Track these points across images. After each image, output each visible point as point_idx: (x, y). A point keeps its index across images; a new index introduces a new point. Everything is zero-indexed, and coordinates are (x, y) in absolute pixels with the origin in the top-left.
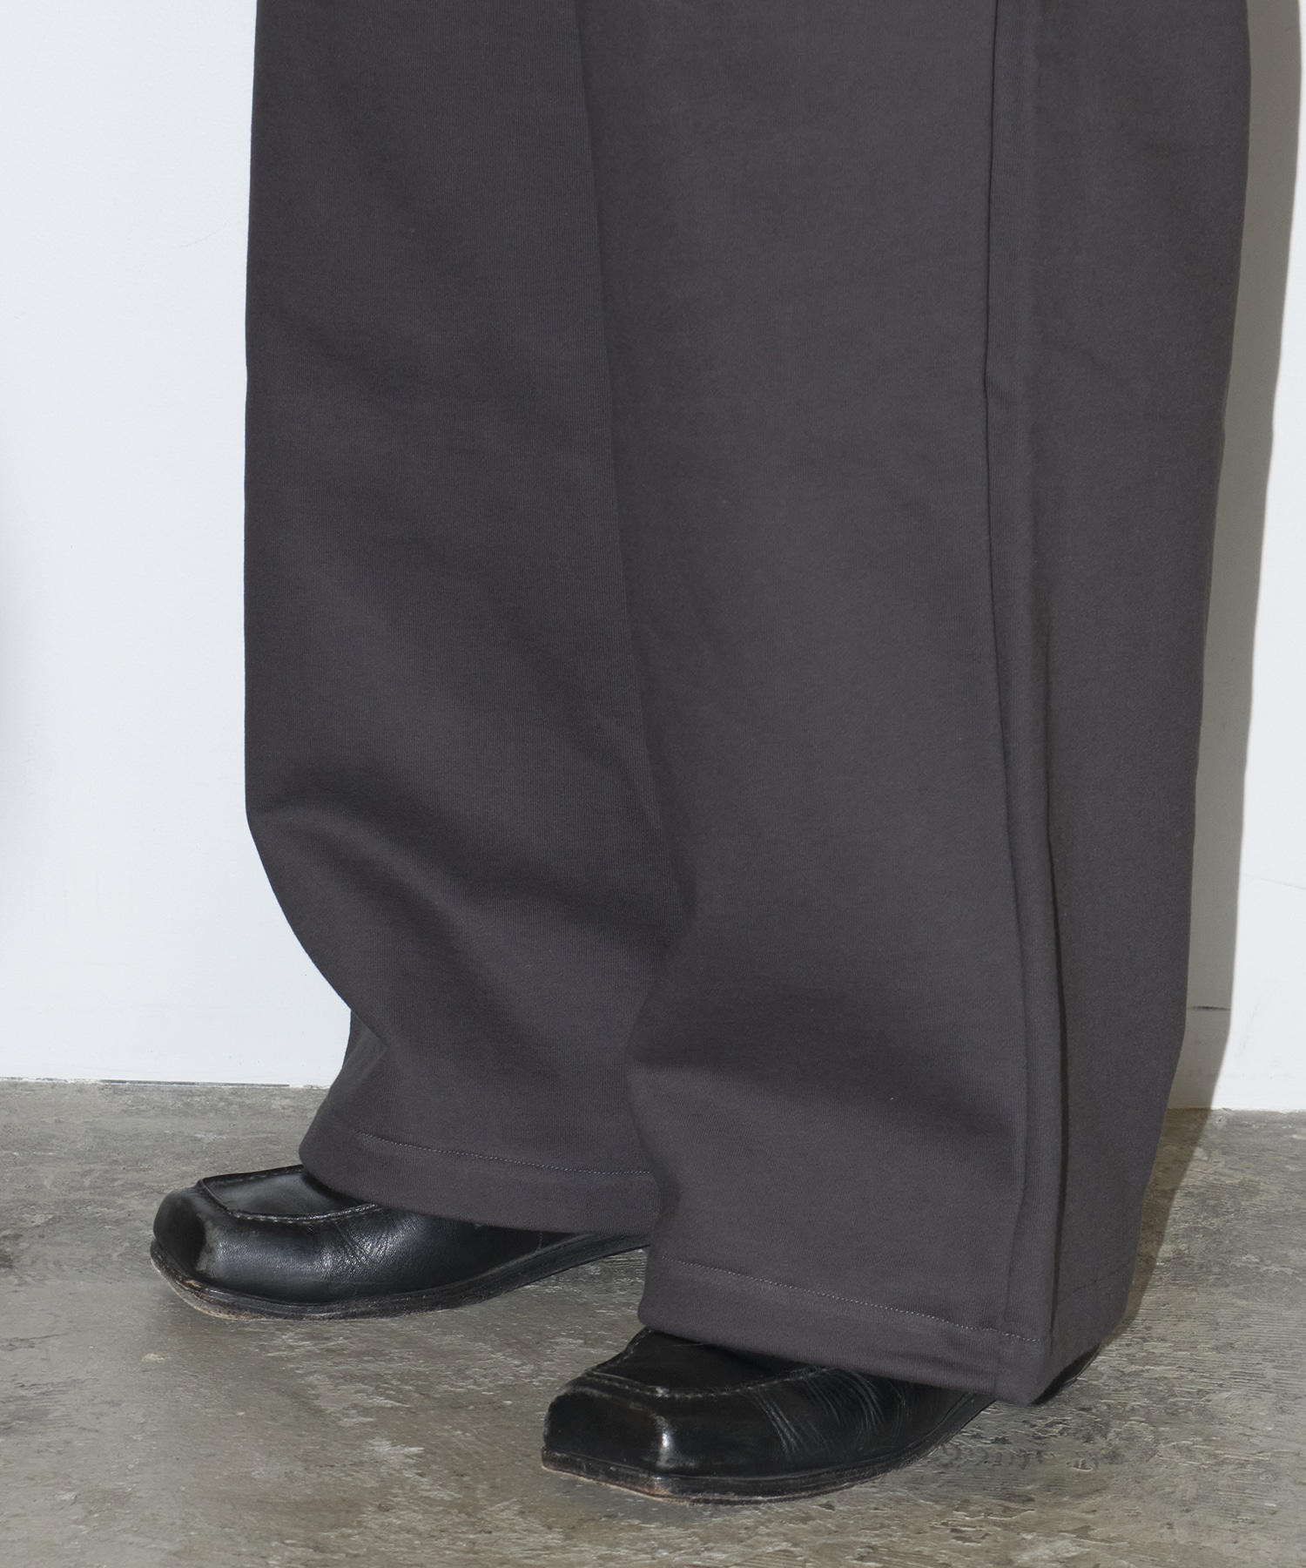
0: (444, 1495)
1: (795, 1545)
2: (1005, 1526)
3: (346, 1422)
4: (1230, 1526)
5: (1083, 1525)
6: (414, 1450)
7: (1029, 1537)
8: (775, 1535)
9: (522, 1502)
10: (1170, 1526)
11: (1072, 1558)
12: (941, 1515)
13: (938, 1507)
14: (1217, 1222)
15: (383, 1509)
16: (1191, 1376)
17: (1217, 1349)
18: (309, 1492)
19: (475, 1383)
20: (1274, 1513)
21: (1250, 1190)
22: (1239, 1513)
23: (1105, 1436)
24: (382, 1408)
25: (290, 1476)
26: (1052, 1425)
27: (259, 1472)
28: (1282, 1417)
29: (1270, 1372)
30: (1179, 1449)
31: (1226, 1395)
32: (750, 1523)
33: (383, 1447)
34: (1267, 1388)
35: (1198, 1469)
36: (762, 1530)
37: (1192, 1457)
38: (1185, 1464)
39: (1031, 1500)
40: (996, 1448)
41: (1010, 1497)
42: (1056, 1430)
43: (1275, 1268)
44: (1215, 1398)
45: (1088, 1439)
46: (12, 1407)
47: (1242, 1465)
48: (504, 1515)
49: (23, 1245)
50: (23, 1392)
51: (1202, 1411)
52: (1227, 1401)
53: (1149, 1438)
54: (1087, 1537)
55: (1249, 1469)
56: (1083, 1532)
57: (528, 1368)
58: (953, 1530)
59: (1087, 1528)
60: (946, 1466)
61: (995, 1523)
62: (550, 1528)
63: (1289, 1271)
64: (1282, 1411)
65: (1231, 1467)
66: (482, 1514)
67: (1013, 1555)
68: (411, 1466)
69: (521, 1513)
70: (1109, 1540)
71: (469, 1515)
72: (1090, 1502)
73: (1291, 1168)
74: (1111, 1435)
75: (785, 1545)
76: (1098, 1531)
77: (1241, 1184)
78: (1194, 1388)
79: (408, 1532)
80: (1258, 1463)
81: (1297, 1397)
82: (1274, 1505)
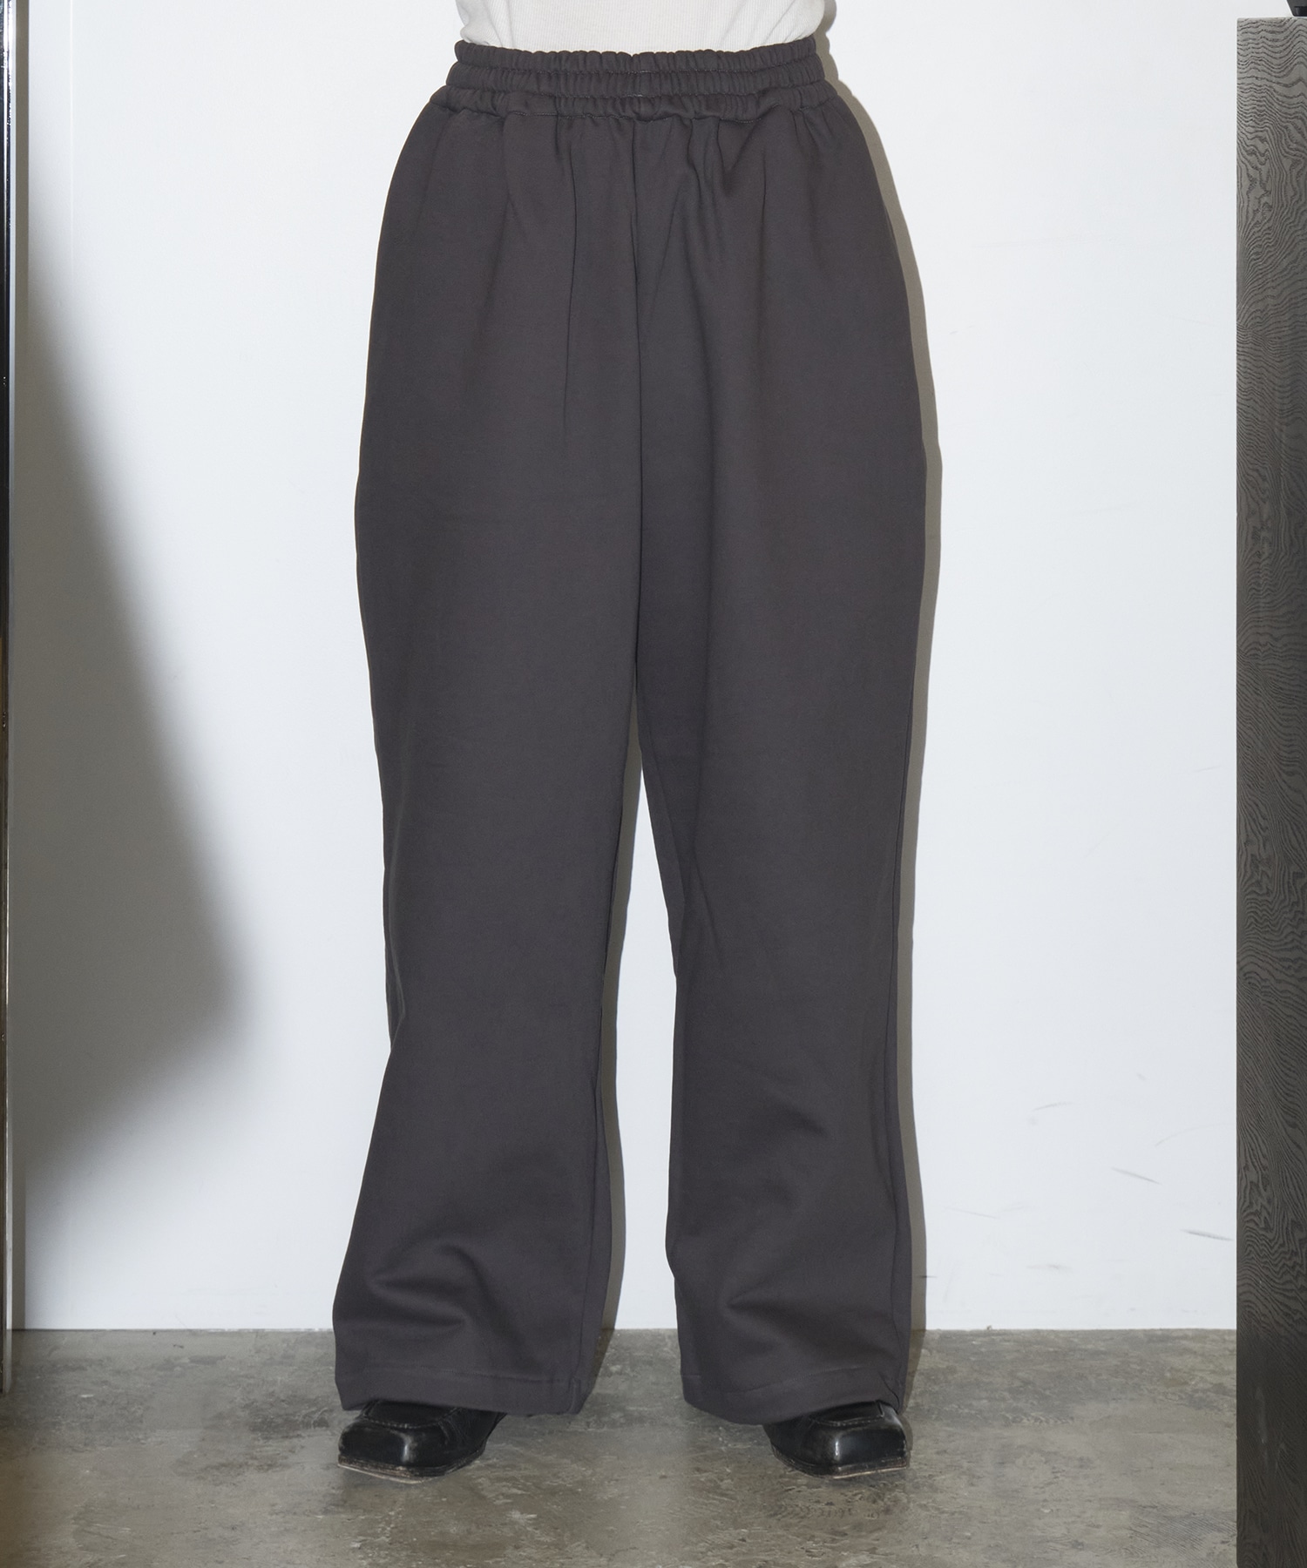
0: (548, 1540)
1: (727, 1561)
2: (833, 1548)
3: (498, 1502)
4: (947, 1546)
5: (873, 1547)
6: (532, 1516)
7: (845, 1554)
8: (717, 1556)
9: (587, 1542)
10: (917, 1546)
11: (867, 1565)
12: (800, 1543)
13: (799, 1540)
14: (937, 1388)
15: (517, 1548)
16: (926, 1467)
17: (938, 1453)
18: (478, 1539)
19: (563, 1480)
20: (969, 1538)
21: (952, 1370)
22: (952, 1539)
23: (883, 1500)
24: (516, 1495)
25: (469, 1532)
26: (856, 1495)
27: (453, 1530)
28: (972, 1488)
29: (965, 1465)
30: (921, 1506)
31: (943, 1477)
32: (704, 1550)
33: (516, 1515)
34: (964, 1473)
35: (931, 1516)
36: (710, 1553)
37: (928, 1511)
38: (924, 1513)
39: (846, 1534)
40: (827, 1508)
41: (835, 1533)
42: (857, 1498)
43: (966, 1411)
44: (937, 1478)
45: (874, 1502)
47: (953, 1514)
48: (579, 1549)
49: (334, 1415)
51: (931, 1486)
52: (945, 1480)
53: (905, 1501)
54: (875, 1553)
55: (956, 1515)
56: (873, 1551)
57: (590, 1472)
58: (807, 1551)
59: (875, 1549)
60: (802, 1518)
61: (828, 1547)
62: (601, 1555)
63: (973, 1412)
64: (972, 1485)
65: (946, 1515)
66: (567, 1549)
67: (837, 1564)
68: (530, 1525)
69: (587, 1548)
70: (886, 1555)
71: (560, 1549)
72: (876, 1535)
73: (973, 1359)
74: (886, 1500)
75: (721, 1561)
76: (881, 1550)
77: (948, 1367)
78: (927, 1474)
79: (530, 1559)
80: (960, 1513)
81: (979, 1477)
82: (969, 1534)
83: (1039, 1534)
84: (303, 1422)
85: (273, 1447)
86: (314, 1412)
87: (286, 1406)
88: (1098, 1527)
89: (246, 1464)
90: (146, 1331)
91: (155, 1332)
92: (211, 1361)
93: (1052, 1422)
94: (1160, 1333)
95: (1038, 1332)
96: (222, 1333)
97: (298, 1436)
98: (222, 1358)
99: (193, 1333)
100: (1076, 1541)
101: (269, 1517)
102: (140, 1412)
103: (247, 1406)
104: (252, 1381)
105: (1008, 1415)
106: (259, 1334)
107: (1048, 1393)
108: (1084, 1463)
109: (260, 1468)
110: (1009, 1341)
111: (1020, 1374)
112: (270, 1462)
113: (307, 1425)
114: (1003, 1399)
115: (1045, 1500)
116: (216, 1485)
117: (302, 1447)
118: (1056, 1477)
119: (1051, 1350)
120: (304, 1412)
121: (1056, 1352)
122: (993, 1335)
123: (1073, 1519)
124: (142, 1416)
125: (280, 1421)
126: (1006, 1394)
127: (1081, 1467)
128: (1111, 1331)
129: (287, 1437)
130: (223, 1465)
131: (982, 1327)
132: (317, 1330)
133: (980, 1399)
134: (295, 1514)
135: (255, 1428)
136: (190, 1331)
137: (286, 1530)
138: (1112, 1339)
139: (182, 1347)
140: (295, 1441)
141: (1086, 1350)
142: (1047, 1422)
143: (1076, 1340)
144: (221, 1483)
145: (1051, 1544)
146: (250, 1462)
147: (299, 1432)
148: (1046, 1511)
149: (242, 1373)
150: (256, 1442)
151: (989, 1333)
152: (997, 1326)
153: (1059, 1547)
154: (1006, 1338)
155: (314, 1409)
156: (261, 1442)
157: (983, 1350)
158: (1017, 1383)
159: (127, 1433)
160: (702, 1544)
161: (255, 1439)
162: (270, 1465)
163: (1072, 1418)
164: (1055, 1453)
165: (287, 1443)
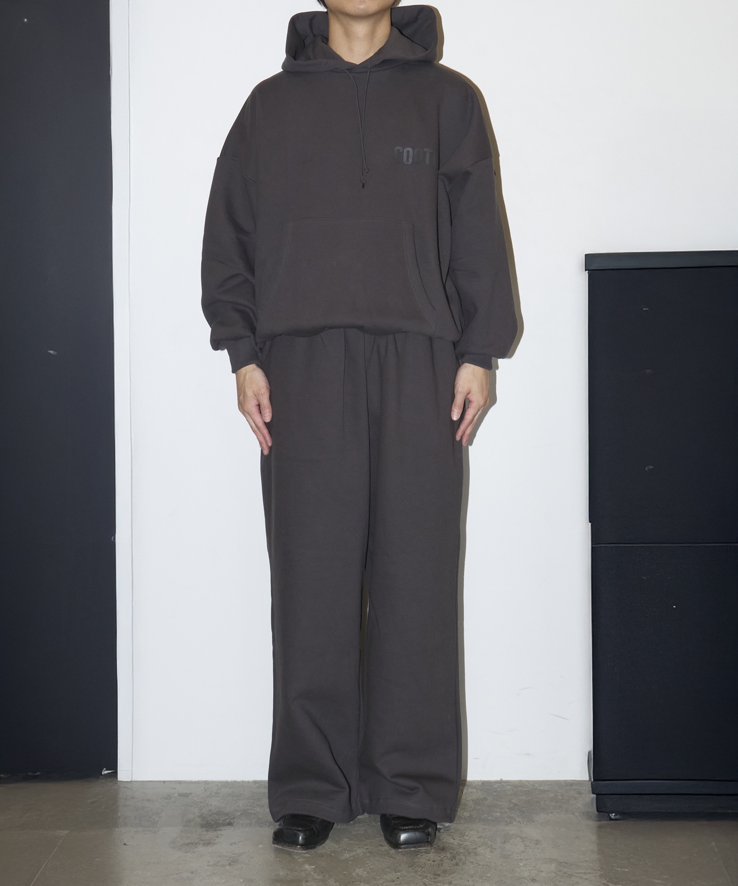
0: (319, 878)
3: (300, 860)
5: (450, 881)
6: (313, 867)
9: (335, 879)
10: (469, 881)
12: (421, 879)
13: (421, 878)
14: (479, 807)
15: (306, 881)
16: (473, 844)
17: (478, 838)
18: (291, 878)
19: (327, 850)
20: (490, 877)
21: (485, 799)
22: (482, 877)
23: (455, 859)
24: (307, 857)
25: (288, 875)
26: (444, 857)
27: (281, 873)
28: (492, 854)
29: (489, 843)
30: (471, 862)
32: (382, 882)
33: (307, 866)
34: (489, 847)
35: (474, 867)
37: (473, 864)
38: (472, 866)
39: (440, 875)
40: (433, 863)
41: (436, 875)
42: (445, 858)
43: (491, 818)
44: (479, 849)
45: (452, 860)
46: (231, 859)
48: (332, 882)
49: (235, 820)
50: (233, 856)
51: (475, 853)
52: (480, 850)
53: (464, 860)
54: (451, 884)
55: (485, 866)
57: (337, 846)
60: (423, 867)
63: (493, 818)
64: (492, 852)
65: (481, 866)
68: (313, 871)
69: (335, 882)
72: (452, 876)
73: (494, 794)
74: (457, 859)
76: (454, 882)
77: (484, 798)
78: (473, 847)
80: (487, 865)
81: (495, 849)
82: (490, 875)
83: (518, 875)
84: (222, 824)
85: (210, 835)
86: (227, 819)
87: (216, 816)
88: (542, 872)
89: (199, 842)
90: (161, 781)
91: (164, 782)
92: (186, 795)
93: (525, 823)
94: (570, 782)
95: (521, 781)
96: (191, 782)
97: (220, 830)
98: (191, 794)
99: (180, 782)
100: (533, 878)
101: (207, 868)
102: (157, 819)
103: (199, 816)
104: (202, 805)
105: (507, 820)
106: (206, 783)
107: (524, 809)
108: (537, 842)
109: (204, 844)
110: (509, 785)
111: (513, 801)
112: (208, 842)
113: (224, 825)
114: (506, 813)
115: (521, 860)
116: (186, 853)
117: (222, 835)
118: (526, 849)
119: (526, 789)
120: (223, 819)
121: (528, 790)
122: (503, 782)
123: (532, 868)
124: (158, 821)
125: (213, 822)
126: (507, 810)
127: (536, 844)
128: (551, 781)
129: (216, 830)
130: (189, 843)
131: (499, 779)
132: (230, 780)
133: (497, 812)
134: (217, 866)
135: (202, 826)
136: (178, 781)
137: (214, 874)
138: (551, 784)
139: (175, 789)
140: (219, 832)
141: (540, 790)
142: (523, 823)
143: (536, 785)
144: (188, 852)
145: (523, 880)
146: (201, 842)
147: (220, 828)
148: (522, 864)
149: (199, 801)
150: (203, 833)
151: (501, 782)
152: (504, 779)
153: (526, 881)
154: (508, 784)
155: (227, 817)
156: (205, 833)
157: (499, 790)
158: (512, 805)
159: (151, 828)
160: (381, 880)
161: (203, 831)
162: (208, 843)
163: (534, 822)
164: (526, 838)
165: (215, 833)
